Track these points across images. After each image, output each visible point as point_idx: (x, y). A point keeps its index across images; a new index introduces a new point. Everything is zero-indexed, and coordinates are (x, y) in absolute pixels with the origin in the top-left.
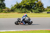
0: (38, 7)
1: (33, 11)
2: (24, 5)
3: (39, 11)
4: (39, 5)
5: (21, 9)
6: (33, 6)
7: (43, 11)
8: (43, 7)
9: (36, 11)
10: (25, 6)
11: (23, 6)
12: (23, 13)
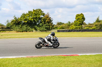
0: (45, 23)
1: (38, 28)
2: (25, 20)
3: (46, 28)
4: (46, 21)
5: (20, 26)
6: (38, 21)
7: (52, 29)
8: (52, 23)
9: (42, 29)
10: (26, 22)
11: (24, 22)
12: (24, 31)
